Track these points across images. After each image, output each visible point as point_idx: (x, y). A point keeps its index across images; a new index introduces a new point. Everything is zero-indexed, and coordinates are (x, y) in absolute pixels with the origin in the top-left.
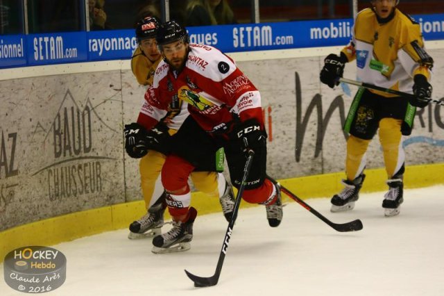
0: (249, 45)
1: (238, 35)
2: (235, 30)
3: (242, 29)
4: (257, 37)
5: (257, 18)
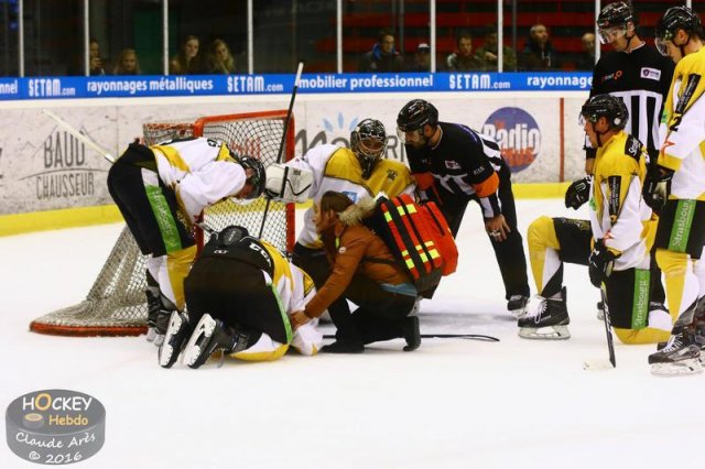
0: (243, 89)
2: (230, 79)
3: (236, 78)
4: (250, 85)
5: (251, 71)
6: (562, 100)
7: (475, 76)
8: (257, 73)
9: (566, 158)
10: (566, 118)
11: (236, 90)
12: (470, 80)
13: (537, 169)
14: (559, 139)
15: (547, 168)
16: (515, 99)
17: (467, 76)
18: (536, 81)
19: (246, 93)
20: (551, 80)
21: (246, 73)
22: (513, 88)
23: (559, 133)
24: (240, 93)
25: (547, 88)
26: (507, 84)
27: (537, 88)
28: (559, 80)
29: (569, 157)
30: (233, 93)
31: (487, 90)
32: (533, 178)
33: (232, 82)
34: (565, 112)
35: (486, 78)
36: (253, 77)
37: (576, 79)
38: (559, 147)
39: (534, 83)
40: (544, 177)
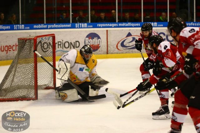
0: (18, 29)
1: (16, 27)
2: (15, 26)
3: (16, 25)
4: (20, 27)
5: (20, 23)
6: (107, 30)
7: (83, 24)
8: (22, 24)
9: (108, 47)
10: (108, 36)
11: (17, 29)
12: (81, 25)
13: (100, 51)
14: (106, 42)
15: (103, 50)
16: (94, 31)
17: (80, 24)
18: (100, 25)
19: (19, 30)
20: (104, 25)
21: (19, 24)
22: (93, 27)
23: (106, 40)
24: (18, 30)
25: (103, 27)
26: (92, 26)
27: (100, 27)
28: (106, 25)
29: (110, 47)
30: (16, 30)
31: (86, 28)
32: (99, 53)
33: (15, 27)
34: (108, 34)
35: (86, 24)
36: (21, 25)
37: (111, 24)
38: (106, 44)
39: (99, 26)
40: (102, 53)
